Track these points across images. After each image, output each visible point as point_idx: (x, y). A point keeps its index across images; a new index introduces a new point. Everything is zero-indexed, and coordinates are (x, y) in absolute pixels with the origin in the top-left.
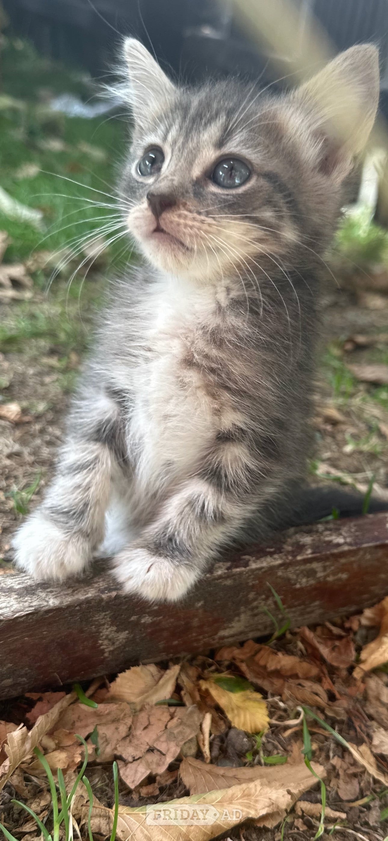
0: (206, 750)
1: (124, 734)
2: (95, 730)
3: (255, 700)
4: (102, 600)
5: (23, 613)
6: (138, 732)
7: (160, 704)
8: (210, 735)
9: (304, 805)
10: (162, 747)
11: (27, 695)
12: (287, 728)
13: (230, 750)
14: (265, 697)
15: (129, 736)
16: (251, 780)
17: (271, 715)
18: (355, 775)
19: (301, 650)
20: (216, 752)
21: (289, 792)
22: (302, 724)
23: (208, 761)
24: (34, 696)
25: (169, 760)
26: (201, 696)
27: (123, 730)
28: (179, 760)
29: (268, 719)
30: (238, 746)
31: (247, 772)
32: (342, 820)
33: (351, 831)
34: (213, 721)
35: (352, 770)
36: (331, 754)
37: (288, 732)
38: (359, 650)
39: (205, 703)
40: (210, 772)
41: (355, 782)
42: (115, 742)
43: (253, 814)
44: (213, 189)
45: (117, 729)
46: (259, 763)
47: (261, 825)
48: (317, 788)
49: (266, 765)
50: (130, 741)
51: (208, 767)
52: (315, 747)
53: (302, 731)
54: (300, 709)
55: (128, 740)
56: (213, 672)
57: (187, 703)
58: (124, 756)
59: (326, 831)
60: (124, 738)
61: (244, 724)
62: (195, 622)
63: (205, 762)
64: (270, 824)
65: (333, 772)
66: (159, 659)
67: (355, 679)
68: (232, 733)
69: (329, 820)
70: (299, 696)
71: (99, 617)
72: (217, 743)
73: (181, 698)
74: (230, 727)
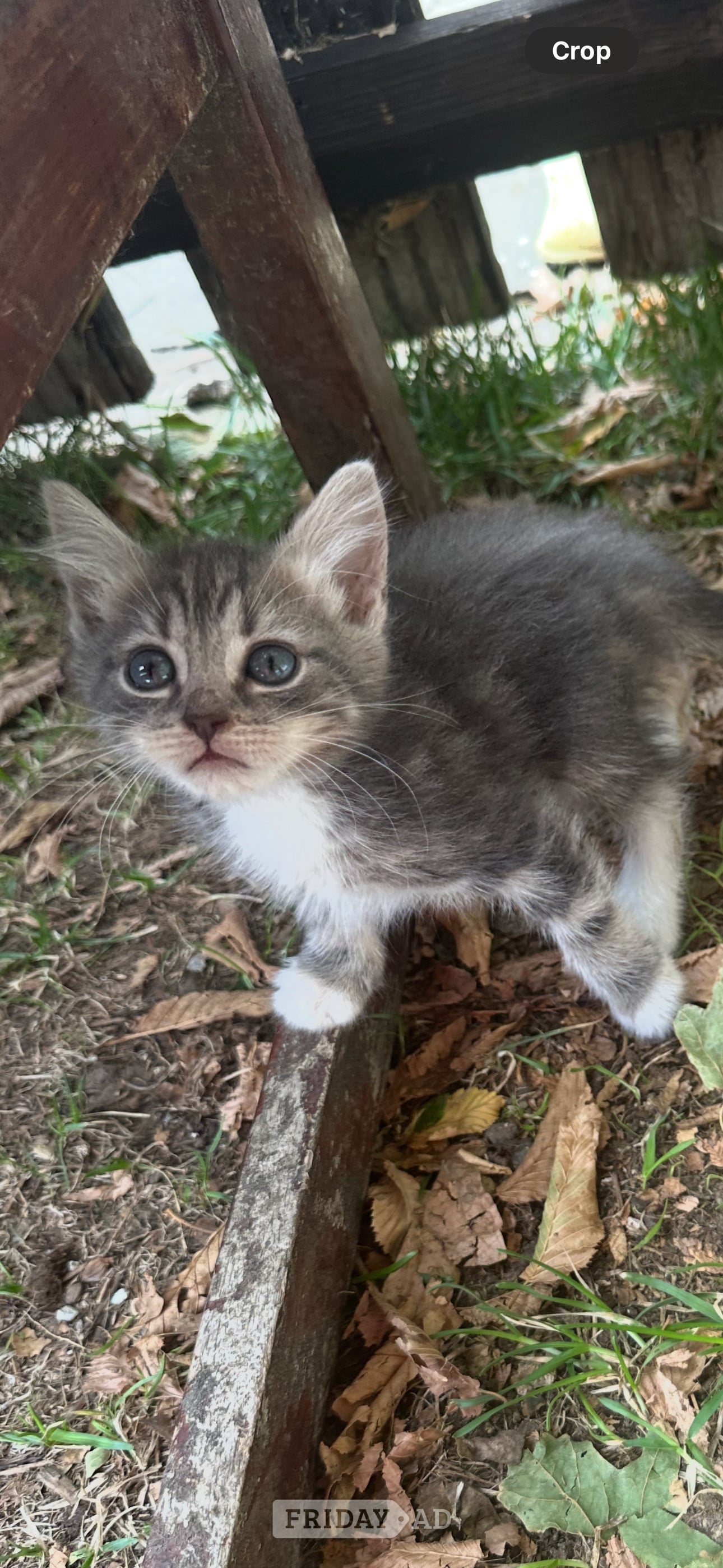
0: (498, 1169)
1: (440, 1247)
2: (421, 1275)
3: (463, 1098)
4: (305, 1191)
5: (284, 1281)
6: (443, 1231)
7: (420, 1196)
8: (483, 1158)
9: (603, 1095)
10: (475, 1211)
11: (345, 1336)
12: (513, 1076)
13: (508, 1146)
14: (466, 1086)
15: (444, 1243)
16: (555, 1134)
17: (489, 1088)
18: (592, 1037)
19: (426, 1025)
20: (504, 1161)
21: (587, 1103)
22: (517, 1060)
23: (509, 1172)
24: (350, 1328)
25: (493, 1210)
26: (429, 1153)
27: (435, 1246)
28: (496, 1200)
29: (493, 1094)
30: (508, 1136)
31: (543, 1137)
32: (632, 1069)
33: (646, 1067)
34: (469, 1150)
35: (586, 1036)
36: (560, 1048)
37: (519, 1078)
38: (459, 964)
39: (439, 1153)
40: (525, 1173)
41: (599, 1039)
42: (444, 1260)
43: (593, 1145)
44: (258, 689)
45: (431, 1252)
46: (537, 1122)
47: (605, 1143)
48: (590, 1077)
49: (543, 1116)
50: (451, 1243)
51: (519, 1173)
52: (545, 1060)
53: (524, 1064)
54: (501, 1054)
55: (447, 1245)
56: (403, 1131)
57: (436, 1169)
58: (464, 1256)
59: (638, 1085)
60: (444, 1249)
61: (485, 1121)
62: (357, 1113)
63: (509, 1176)
64: (608, 1135)
65: (580, 1056)
66: (367, 1179)
67: (490, 986)
68: (491, 1135)
69: (628, 1078)
70: (485, 1048)
71: (317, 1208)
72: (494, 1156)
73: (424, 1174)
74: (480, 1136)
